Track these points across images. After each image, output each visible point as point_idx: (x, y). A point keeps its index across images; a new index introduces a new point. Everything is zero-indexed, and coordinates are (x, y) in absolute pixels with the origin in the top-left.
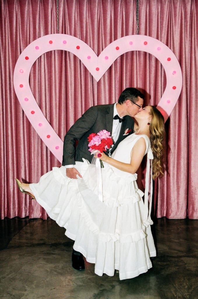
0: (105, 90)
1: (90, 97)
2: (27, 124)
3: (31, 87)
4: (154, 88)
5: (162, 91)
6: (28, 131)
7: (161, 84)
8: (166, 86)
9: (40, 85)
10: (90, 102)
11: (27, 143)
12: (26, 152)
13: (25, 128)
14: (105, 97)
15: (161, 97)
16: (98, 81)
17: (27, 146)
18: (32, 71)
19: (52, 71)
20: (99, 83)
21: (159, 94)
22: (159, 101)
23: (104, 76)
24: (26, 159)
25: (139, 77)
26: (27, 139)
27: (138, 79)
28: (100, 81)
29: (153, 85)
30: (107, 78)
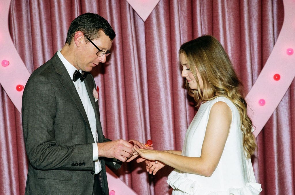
0: (160, 36)
1: (132, 51)
2: (10, 111)
3: (14, 37)
4: (258, 25)
5: (275, 34)
6: (14, 123)
7: (273, 17)
8: (283, 20)
9: (30, 34)
10: (133, 62)
11: (13, 147)
12: (12, 165)
13: (8, 118)
14: (161, 50)
15: (274, 44)
16: (145, 18)
17: (14, 153)
18: (14, 7)
19: (54, 3)
20: (148, 23)
21: (270, 37)
22: (270, 52)
23: (157, 8)
24: (13, 179)
25: (228, 5)
26: (13, 138)
27: (226, 10)
28: (149, 18)
29: (257, 20)
30: (162, 11)
